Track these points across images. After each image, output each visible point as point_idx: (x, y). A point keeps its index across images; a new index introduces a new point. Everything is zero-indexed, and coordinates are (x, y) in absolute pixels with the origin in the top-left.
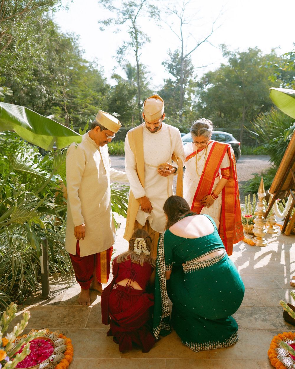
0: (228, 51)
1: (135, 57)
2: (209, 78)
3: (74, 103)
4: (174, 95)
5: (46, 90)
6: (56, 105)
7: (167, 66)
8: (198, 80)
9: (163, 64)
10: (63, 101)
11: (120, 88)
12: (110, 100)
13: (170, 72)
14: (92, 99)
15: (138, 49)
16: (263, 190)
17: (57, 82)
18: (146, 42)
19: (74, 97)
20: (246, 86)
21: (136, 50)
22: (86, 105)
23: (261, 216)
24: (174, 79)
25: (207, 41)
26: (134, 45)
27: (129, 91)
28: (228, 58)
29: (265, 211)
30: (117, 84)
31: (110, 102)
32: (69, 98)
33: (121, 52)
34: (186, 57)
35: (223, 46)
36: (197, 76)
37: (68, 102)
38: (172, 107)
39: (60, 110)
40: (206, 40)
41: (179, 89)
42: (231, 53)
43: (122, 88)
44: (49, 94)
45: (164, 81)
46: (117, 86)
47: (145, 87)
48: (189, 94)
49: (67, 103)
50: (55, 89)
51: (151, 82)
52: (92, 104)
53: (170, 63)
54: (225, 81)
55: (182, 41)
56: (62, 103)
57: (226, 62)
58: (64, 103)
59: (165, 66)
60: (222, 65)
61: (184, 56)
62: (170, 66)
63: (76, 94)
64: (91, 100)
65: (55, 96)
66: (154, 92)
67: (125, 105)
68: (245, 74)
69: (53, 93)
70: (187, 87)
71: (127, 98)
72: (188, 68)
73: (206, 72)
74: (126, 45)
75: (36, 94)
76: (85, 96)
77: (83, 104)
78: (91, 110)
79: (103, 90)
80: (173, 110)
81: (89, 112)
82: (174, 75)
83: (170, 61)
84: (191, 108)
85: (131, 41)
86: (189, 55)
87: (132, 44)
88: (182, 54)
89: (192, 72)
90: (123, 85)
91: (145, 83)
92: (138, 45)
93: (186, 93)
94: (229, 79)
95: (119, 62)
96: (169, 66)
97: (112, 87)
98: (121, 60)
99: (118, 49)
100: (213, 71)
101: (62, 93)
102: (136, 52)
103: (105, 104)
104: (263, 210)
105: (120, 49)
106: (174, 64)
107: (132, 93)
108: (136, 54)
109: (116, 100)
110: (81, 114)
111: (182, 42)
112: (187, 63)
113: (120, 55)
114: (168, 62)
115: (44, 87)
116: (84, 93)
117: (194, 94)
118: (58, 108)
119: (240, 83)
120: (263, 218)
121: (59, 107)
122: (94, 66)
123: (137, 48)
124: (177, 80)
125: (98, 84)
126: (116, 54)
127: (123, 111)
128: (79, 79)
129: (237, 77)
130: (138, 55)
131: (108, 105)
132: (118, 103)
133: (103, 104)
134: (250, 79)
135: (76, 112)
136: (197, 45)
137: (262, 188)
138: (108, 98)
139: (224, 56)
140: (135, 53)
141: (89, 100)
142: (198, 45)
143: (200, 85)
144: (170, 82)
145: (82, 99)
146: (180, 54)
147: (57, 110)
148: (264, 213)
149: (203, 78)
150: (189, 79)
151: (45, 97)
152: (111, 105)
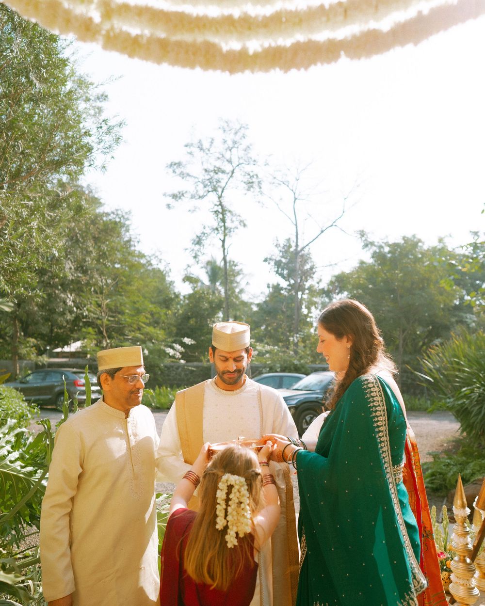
0: (370, 240)
1: (222, 249)
2: (341, 282)
3: (118, 323)
4: (284, 310)
5: (73, 301)
6: (88, 324)
7: (272, 263)
8: (324, 285)
9: (265, 260)
10: (101, 320)
11: (195, 299)
12: (179, 317)
13: (277, 272)
14: (149, 316)
15: (226, 238)
16: (463, 502)
17: (93, 289)
18: (239, 226)
19: (119, 313)
20: (402, 297)
21: (222, 239)
22: (138, 325)
23: (464, 557)
24: (284, 284)
25: (336, 226)
26: (220, 232)
27: (210, 303)
28: (372, 251)
29: (470, 546)
30: (191, 292)
31: (180, 321)
32: (111, 314)
33: (199, 242)
34: (302, 249)
35: (362, 234)
36: (321, 280)
37: (109, 321)
38: (281, 328)
39: (93, 333)
40: (334, 224)
41: (292, 299)
42: (376, 244)
43: (199, 297)
44: (77, 308)
45: (268, 287)
46: (190, 296)
47: (237, 297)
48: (308, 308)
49: (107, 323)
50: (89, 299)
52: (149, 325)
53: (277, 259)
54: (367, 287)
55: (296, 225)
56: (99, 322)
57: (367, 257)
58: (102, 322)
59: (269, 264)
60: (362, 263)
61: (299, 249)
62: (278, 264)
63: (123, 308)
64: (147, 318)
65: (87, 310)
66: (252, 304)
67: (203, 326)
68: (399, 278)
69: (85, 307)
70: (305, 296)
71: (208, 315)
72: (307, 267)
73: (337, 272)
74: (207, 231)
75: (55, 308)
76: (138, 312)
77: (134, 323)
78: (146, 334)
79: (167, 300)
80: (282, 333)
81: (142, 337)
82: (284, 277)
83: (277, 255)
84: (312, 330)
85: (215, 225)
86: (307, 248)
87: (217, 229)
88: (297, 246)
89: (314, 273)
90: (202, 294)
91: (237, 290)
92: (226, 231)
93: (303, 307)
94: (374, 284)
95: (195, 257)
96: (275, 264)
97: (184, 297)
98: (199, 253)
99: (195, 237)
100: (347, 271)
101: (99, 306)
102: (223, 241)
103: (171, 324)
104: (467, 544)
105: (197, 236)
106: (284, 260)
107: (216, 307)
108: (223, 246)
109: (189, 318)
110: (130, 339)
111: (297, 228)
112: (305, 259)
113: (197, 247)
114: (274, 257)
115: (71, 295)
116: (136, 306)
117: (316, 308)
118: (90, 330)
119: (393, 291)
120: (468, 560)
121: (93, 328)
122: (154, 262)
123: (225, 236)
124: (289, 285)
125: (160, 292)
126: (190, 245)
127: (200, 336)
128: (128, 283)
129: (386, 282)
130: (226, 247)
131: (175, 326)
132: (192, 322)
133: (168, 324)
134: (407, 284)
135: (122, 338)
136: (320, 232)
137: (462, 498)
138: (176, 313)
139: (363, 249)
140: (221, 243)
141: (145, 318)
142: (322, 232)
143: (327, 293)
144: (277, 288)
145: (133, 316)
146: (293, 245)
147: (89, 333)
148: (470, 551)
149: (332, 283)
150: (307, 285)
151: (71, 312)
152: (180, 325)
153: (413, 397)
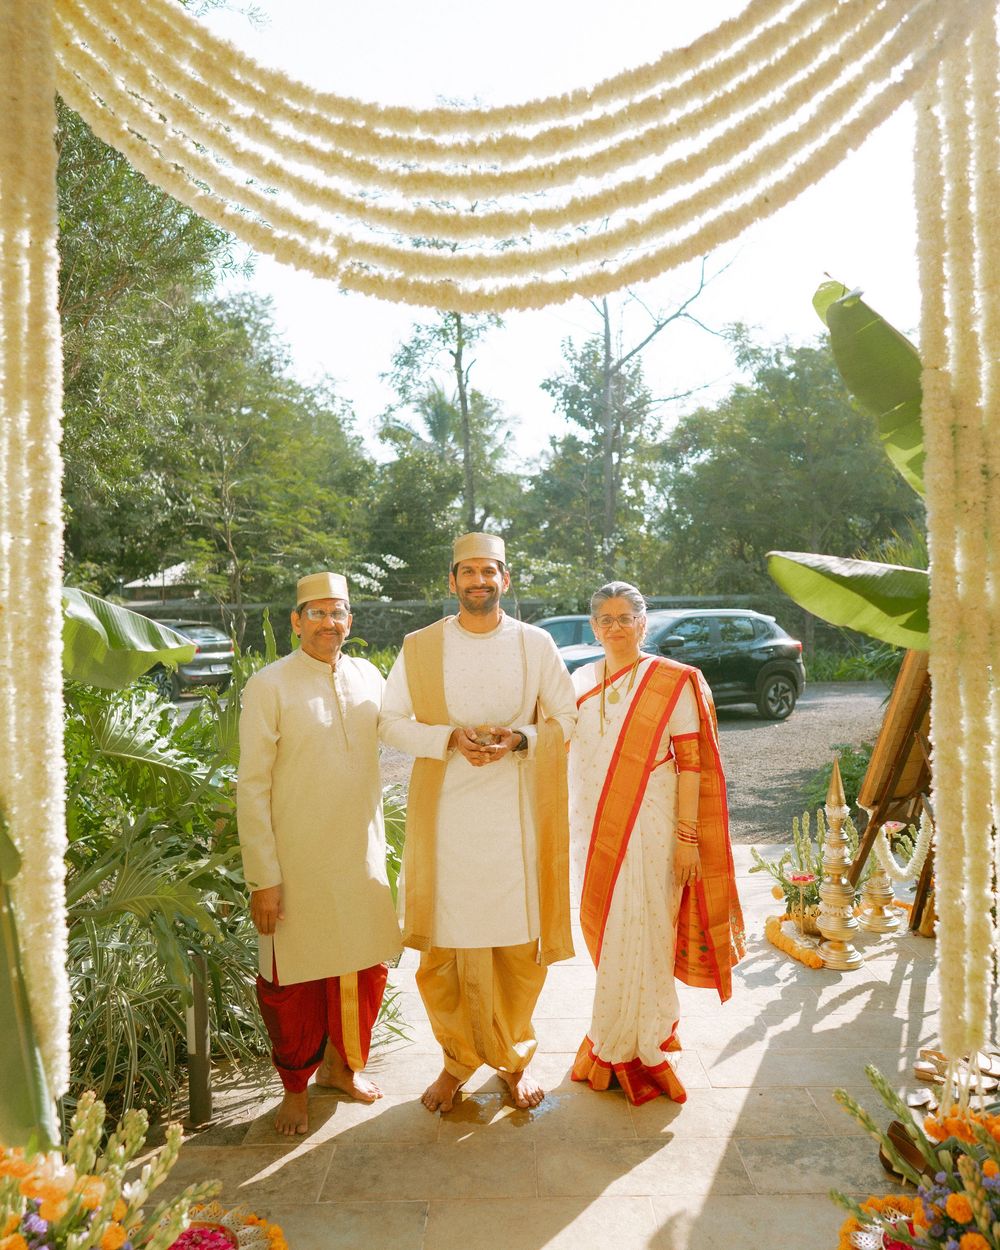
1: (455, 373)
2: (695, 430)
3: (257, 526)
4: (585, 490)
5: (163, 486)
6: (198, 532)
7: (560, 393)
8: (662, 437)
9: (546, 387)
10: (220, 520)
11: (405, 472)
12: (375, 512)
13: (571, 413)
14: (318, 512)
15: (465, 349)
17: (202, 460)
18: (489, 325)
19: (255, 507)
21: (455, 352)
22: (296, 529)
24: (585, 435)
25: (686, 315)
26: (450, 337)
27: (436, 480)
28: (756, 368)
30: (395, 458)
31: (377, 518)
32: (242, 510)
33: (408, 358)
34: (620, 363)
35: (739, 329)
36: (659, 427)
37: (239, 523)
38: (581, 527)
39: (208, 548)
40: (683, 312)
41: (603, 466)
42: (764, 353)
43: (413, 471)
44: (173, 500)
45: (553, 444)
46: (395, 467)
47: (489, 468)
48: (634, 485)
49: (236, 527)
50: (197, 481)
51: (509, 447)
52: (313, 527)
53: (570, 385)
54: (747, 441)
55: (606, 316)
56: (218, 526)
57: (747, 378)
58: (225, 526)
59: (553, 394)
60: (740, 390)
61: (613, 363)
62: (572, 395)
63: (265, 496)
64: (313, 515)
65: (193, 501)
66: (519, 477)
67: (424, 528)
68: (811, 420)
69: (188, 496)
70: (628, 460)
71: (431, 505)
72: (629, 401)
73: (690, 410)
74: (424, 335)
75: (133, 501)
76: (295, 503)
77: (288, 527)
78: (311, 547)
79: (350, 477)
80: (583, 537)
81: (306, 552)
82: (583, 422)
83: (570, 379)
84: (643, 529)
85: (441, 324)
87: (443, 332)
88: (608, 358)
89: (645, 413)
90: (418, 463)
91: (489, 450)
92: (463, 336)
93: (626, 481)
94: (761, 434)
95: (403, 390)
96: (566, 396)
97: (382, 468)
98: (410, 383)
99: (399, 350)
100: (714, 408)
101: (217, 493)
102: (458, 356)
103: (358, 525)
105: (406, 349)
106: (583, 387)
107: (447, 489)
108: (458, 365)
109: (395, 512)
110: (281, 558)
111: (607, 321)
112: (624, 385)
113: (406, 370)
114: (562, 381)
115: (159, 475)
116: (292, 490)
117: (651, 483)
118: (202, 542)
119: (799, 448)
121: (208, 539)
122: (319, 400)
123: (461, 343)
124: (595, 438)
125: (335, 458)
126: (390, 367)
127: (419, 547)
128: (273, 447)
129: (786, 429)
130: (464, 367)
131: (368, 529)
132: (401, 519)
133: (353, 525)
134: (828, 434)
135: (265, 556)
136: (654, 329)
138: (368, 503)
139: (740, 363)
140: (453, 360)
141: (308, 515)
142: (659, 328)
143: (669, 453)
144: (571, 444)
145: (285, 512)
146: (602, 354)
147: (201, 549)
149: (679, 432)
150: (633, 435)
151: (163, 507)
152: (377, 527)
153: (836, 654)
